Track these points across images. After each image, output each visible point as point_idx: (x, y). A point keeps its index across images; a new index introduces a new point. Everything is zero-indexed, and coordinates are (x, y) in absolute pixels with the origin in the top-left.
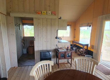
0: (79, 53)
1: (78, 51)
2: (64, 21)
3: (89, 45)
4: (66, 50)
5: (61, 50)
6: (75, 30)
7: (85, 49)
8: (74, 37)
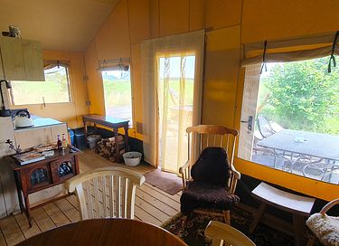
0: (107, 151)
1: (102, 146)
2: (26, 44)
3: (131, 124)
4: (52, 154)
5: (28, 158)
6: (86, 78)
7: (120, 138)
8: (88, 103)
